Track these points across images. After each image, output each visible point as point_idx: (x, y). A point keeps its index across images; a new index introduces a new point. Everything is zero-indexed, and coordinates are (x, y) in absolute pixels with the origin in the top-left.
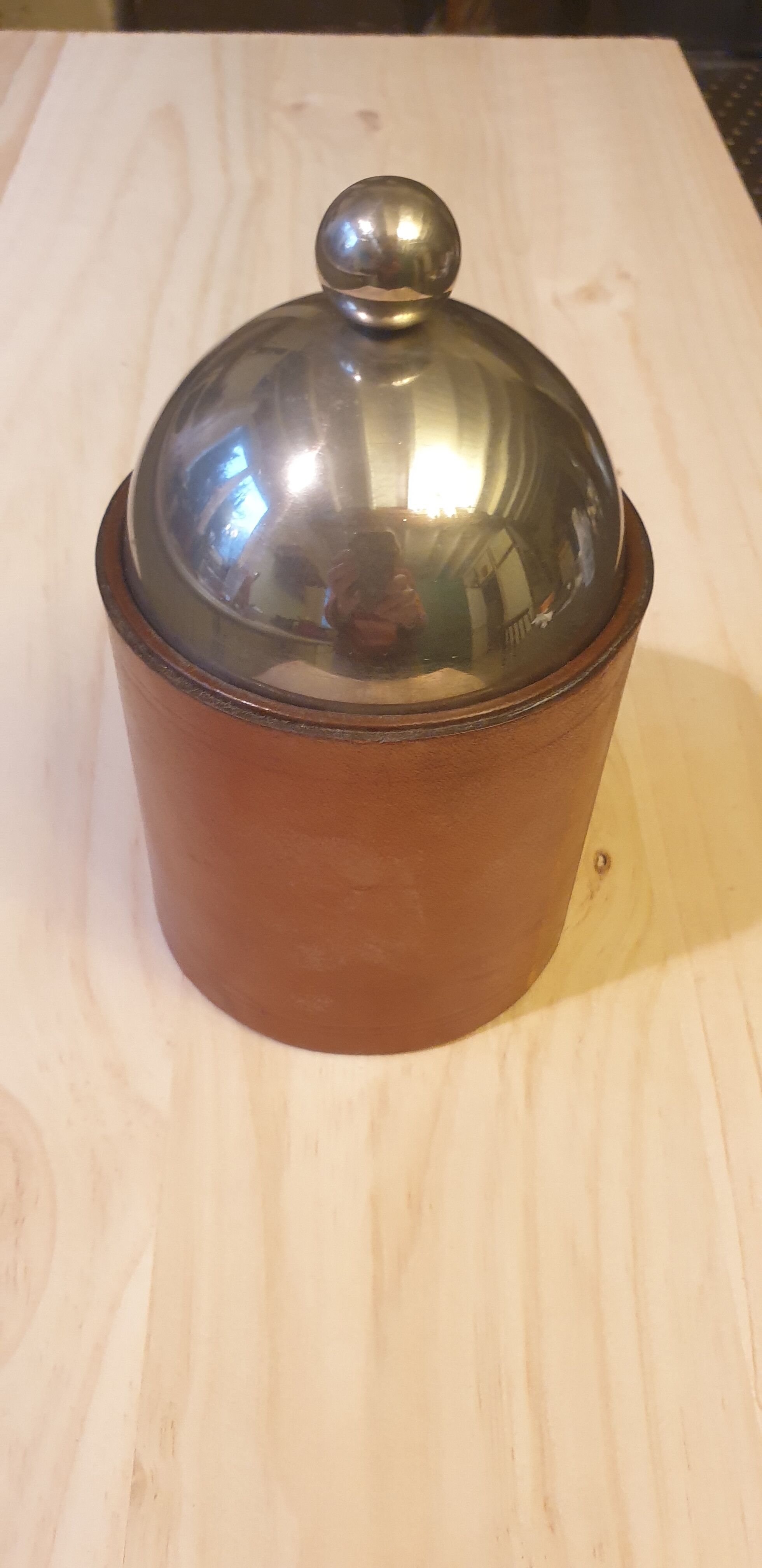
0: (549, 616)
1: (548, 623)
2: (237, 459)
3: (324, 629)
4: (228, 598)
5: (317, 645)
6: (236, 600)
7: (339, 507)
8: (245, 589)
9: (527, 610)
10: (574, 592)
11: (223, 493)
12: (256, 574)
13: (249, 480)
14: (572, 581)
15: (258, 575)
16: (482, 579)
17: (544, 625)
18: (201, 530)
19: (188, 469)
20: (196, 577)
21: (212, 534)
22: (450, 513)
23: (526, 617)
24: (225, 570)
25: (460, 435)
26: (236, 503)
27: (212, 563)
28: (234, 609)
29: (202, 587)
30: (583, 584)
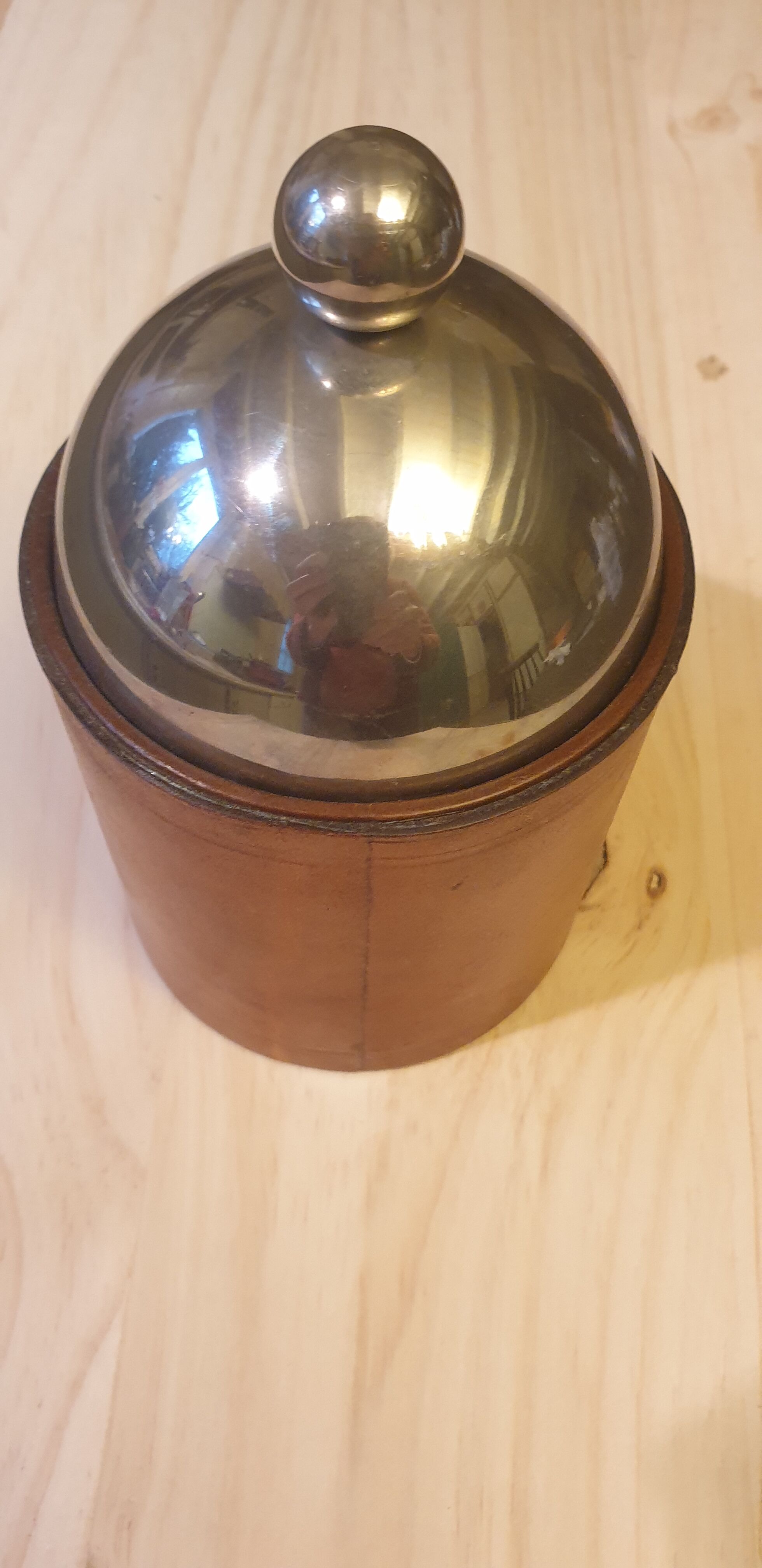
0: (565, 650)
1: (566, 657)
2: (190, 443)
3: (280, 674)
4: (163, 617)
5: (270, 695)
6: (174, 622)
7: (306, 525)
8: (186, 610)
9: (537, 646)
10: (598, 610)
11: (170, 486)
12: (200, 594)
13: (204, 473)
14: (594, 599)
15: (202, 596)
16: (477, 615)
17: (560, 662)
18: (140, 522)
19: (136, 437)
20: (127, 577)
21: (151, 532)
22: (440, 542)
23: (536, 656)
24: (165, 578)
25: (455, 450)
26: (182, 505)
27: (149, 567)
28: (169, 632)
29: (131, 593)
30: (608, 598)
